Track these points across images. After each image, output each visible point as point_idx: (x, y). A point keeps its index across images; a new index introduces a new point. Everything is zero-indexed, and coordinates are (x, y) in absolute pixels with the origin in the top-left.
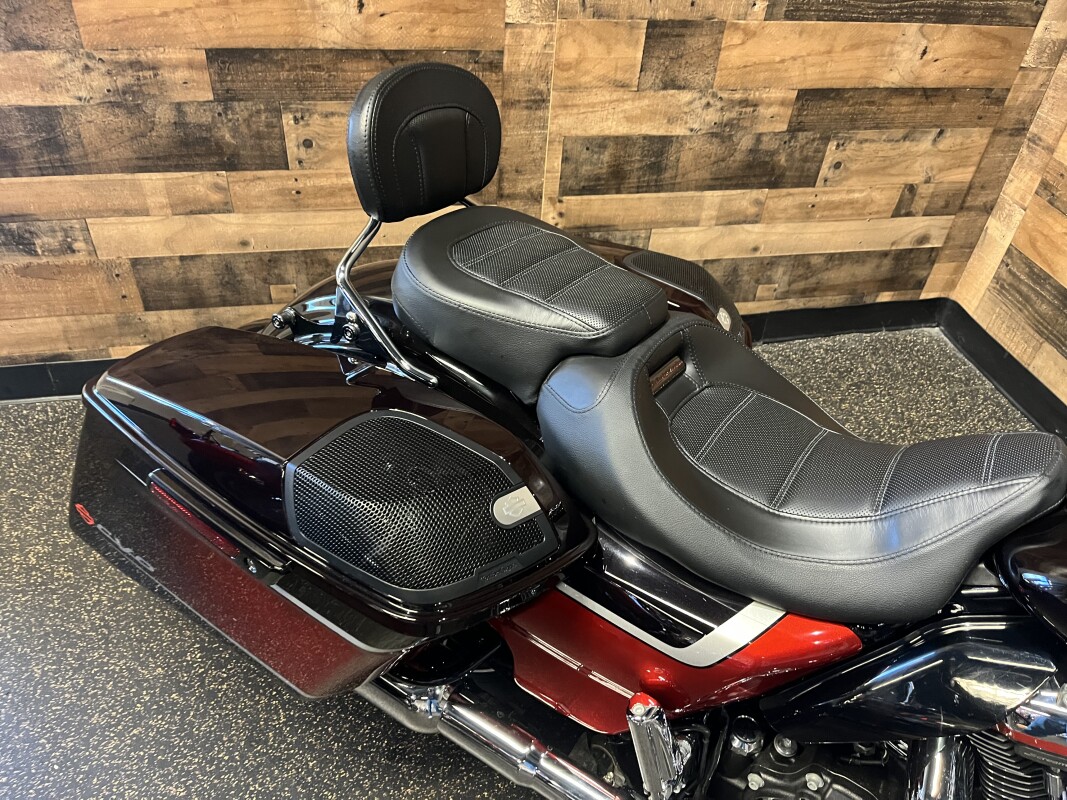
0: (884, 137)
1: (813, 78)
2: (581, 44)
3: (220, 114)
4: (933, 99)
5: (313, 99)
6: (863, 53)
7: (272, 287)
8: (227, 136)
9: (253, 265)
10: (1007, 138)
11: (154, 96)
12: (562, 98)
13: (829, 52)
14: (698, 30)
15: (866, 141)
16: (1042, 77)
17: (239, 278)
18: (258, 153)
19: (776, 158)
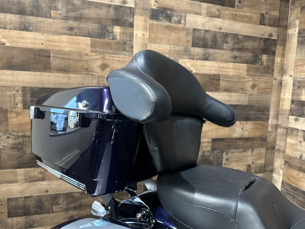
0: (238, 151)
4: (248, 141)
7: (54, 207)
9: (49, 199)
10: (271, 150)
11: (27, 145)
13: (218, 129)
15: (233, 152)
16: (274, 134)
17: (43, 204)
19: (210, 158)
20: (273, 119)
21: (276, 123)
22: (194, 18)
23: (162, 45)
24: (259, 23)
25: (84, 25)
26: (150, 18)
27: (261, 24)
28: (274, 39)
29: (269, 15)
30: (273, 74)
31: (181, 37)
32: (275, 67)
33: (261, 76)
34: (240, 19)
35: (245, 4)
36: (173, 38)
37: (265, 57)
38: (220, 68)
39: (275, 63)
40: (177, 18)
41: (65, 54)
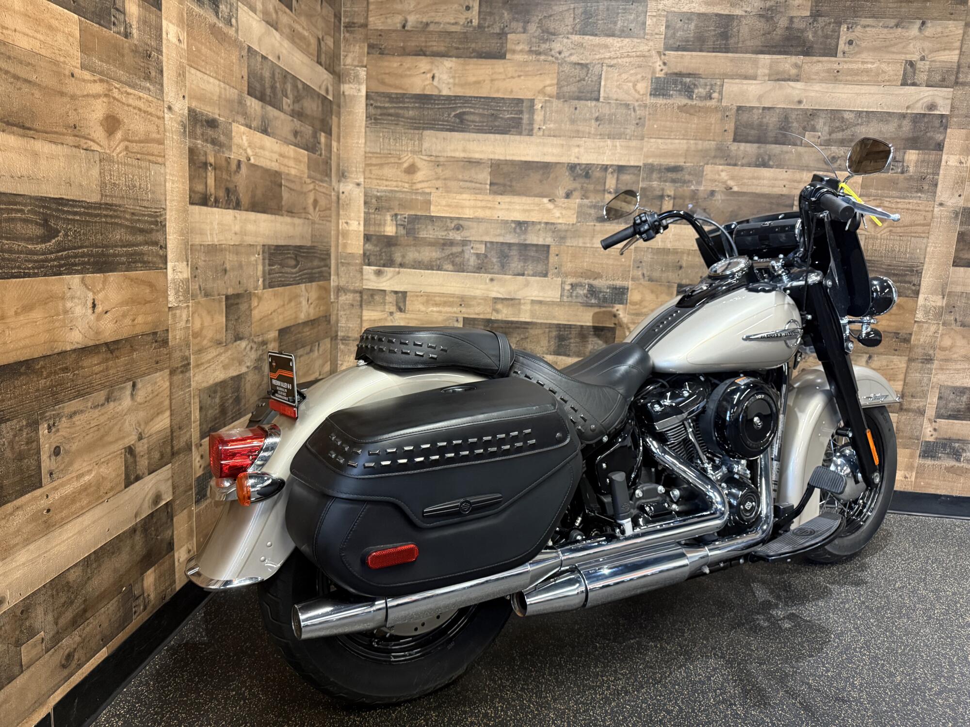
20: (932, 294)
21: (938, 304)
22: (740, 86)
23: (672, 141)
24: (899, 83)
27: (902, 85)
28: (942, 116)
29: (928, 63)
30: (935, 193)
31: (711, 124)
32: (941, 177)
33: (900, 198)
34: (849, 78)
35: (863, 45)
36: (693, 126)
37: (912, 156)
38: (794, 181)
39: (942, 167)
40: (705, 89)
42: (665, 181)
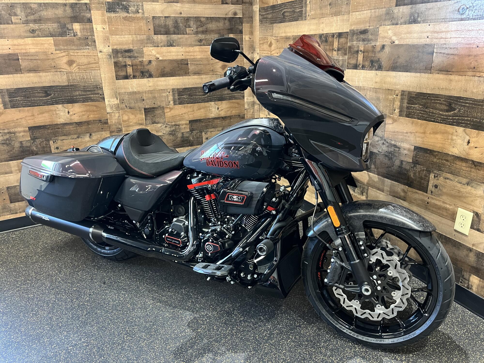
0: (216, 130)
1: (191, 117)
2: (128, 116)
3: (32, 143)
4: (226, 119)
5: (58, 136)
6: (202, 110)
8: (35, 149)
11: (14, 140)
12: (126, 129)
13: (193, 111)
14: (157, 109)
15: (212, 131)
16: (252, 111)
18: (43, 152)
19: (189, 138)
20: (249, 96)
21: (252, 100)
22: (151, 5)
23: (124, 36)
24: (221, 3)
25: (44, 26)
26: (107, 11)
27: (222, 4)
28: (240, 17)
31: (142, 26)
32: (244, 46)
36: (133, 28)
38: (187, 52)
39: (244, 41)
40: (134, 8)
41: (33, 56)
42: (126, 57)
